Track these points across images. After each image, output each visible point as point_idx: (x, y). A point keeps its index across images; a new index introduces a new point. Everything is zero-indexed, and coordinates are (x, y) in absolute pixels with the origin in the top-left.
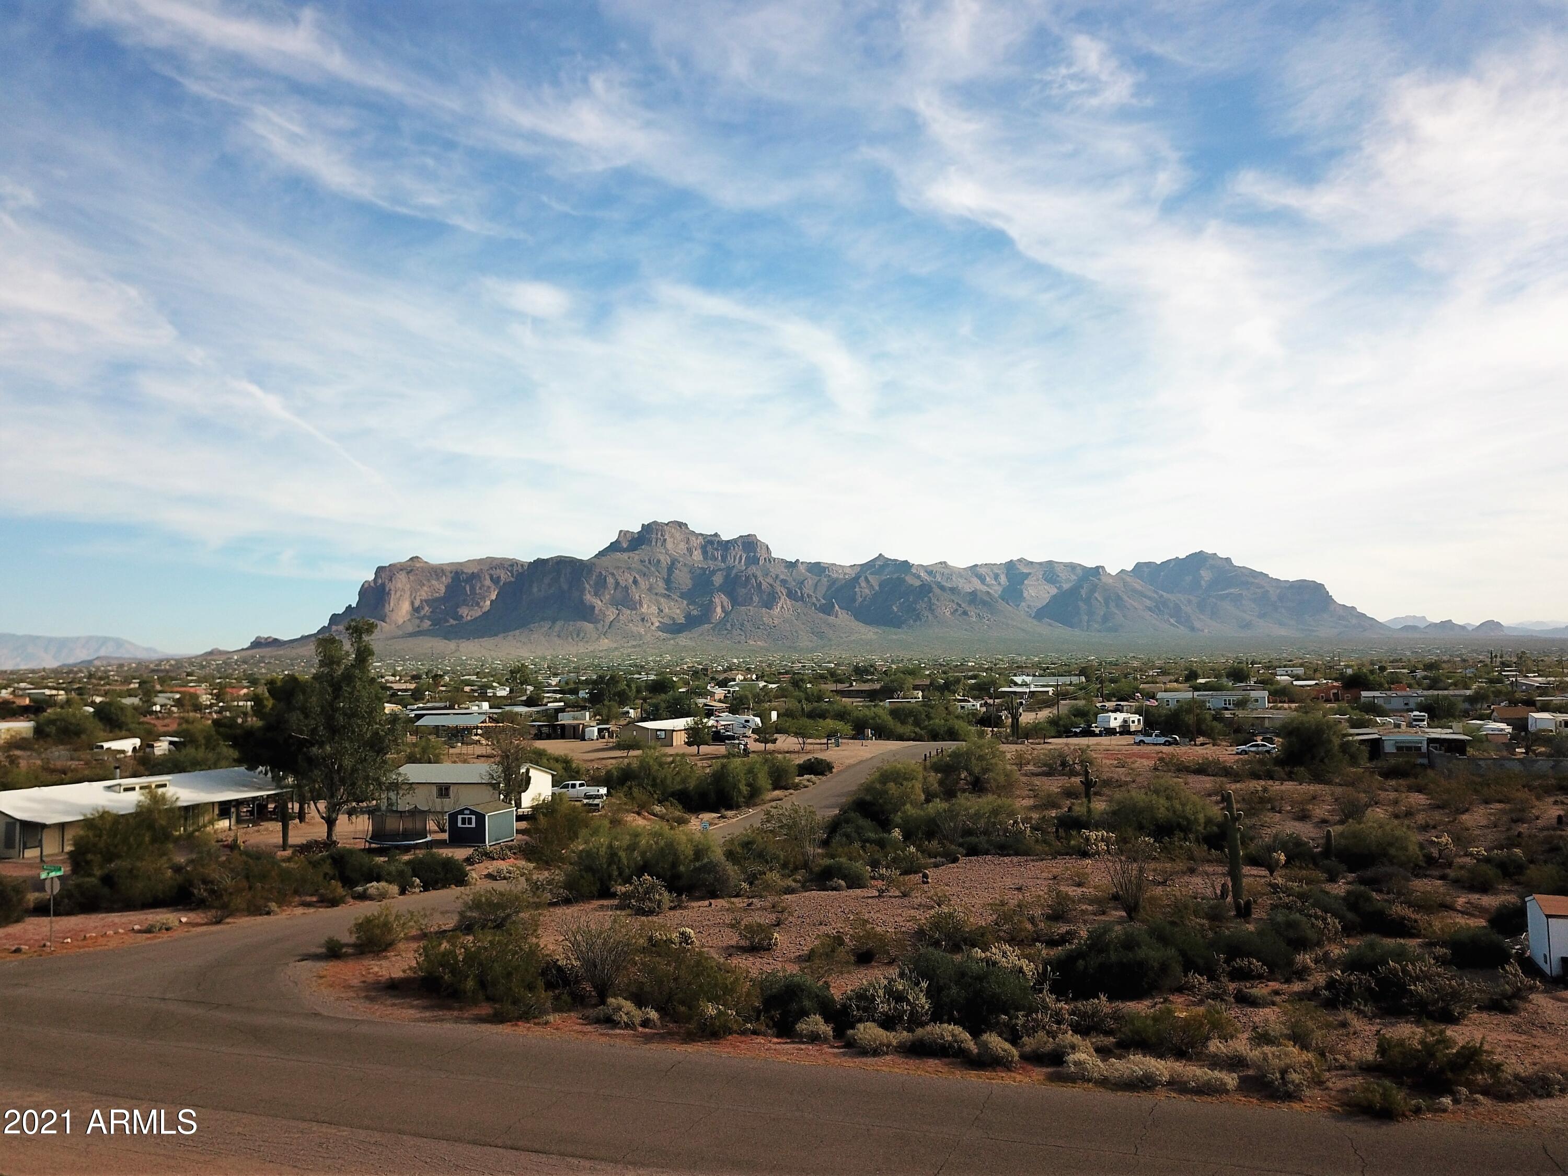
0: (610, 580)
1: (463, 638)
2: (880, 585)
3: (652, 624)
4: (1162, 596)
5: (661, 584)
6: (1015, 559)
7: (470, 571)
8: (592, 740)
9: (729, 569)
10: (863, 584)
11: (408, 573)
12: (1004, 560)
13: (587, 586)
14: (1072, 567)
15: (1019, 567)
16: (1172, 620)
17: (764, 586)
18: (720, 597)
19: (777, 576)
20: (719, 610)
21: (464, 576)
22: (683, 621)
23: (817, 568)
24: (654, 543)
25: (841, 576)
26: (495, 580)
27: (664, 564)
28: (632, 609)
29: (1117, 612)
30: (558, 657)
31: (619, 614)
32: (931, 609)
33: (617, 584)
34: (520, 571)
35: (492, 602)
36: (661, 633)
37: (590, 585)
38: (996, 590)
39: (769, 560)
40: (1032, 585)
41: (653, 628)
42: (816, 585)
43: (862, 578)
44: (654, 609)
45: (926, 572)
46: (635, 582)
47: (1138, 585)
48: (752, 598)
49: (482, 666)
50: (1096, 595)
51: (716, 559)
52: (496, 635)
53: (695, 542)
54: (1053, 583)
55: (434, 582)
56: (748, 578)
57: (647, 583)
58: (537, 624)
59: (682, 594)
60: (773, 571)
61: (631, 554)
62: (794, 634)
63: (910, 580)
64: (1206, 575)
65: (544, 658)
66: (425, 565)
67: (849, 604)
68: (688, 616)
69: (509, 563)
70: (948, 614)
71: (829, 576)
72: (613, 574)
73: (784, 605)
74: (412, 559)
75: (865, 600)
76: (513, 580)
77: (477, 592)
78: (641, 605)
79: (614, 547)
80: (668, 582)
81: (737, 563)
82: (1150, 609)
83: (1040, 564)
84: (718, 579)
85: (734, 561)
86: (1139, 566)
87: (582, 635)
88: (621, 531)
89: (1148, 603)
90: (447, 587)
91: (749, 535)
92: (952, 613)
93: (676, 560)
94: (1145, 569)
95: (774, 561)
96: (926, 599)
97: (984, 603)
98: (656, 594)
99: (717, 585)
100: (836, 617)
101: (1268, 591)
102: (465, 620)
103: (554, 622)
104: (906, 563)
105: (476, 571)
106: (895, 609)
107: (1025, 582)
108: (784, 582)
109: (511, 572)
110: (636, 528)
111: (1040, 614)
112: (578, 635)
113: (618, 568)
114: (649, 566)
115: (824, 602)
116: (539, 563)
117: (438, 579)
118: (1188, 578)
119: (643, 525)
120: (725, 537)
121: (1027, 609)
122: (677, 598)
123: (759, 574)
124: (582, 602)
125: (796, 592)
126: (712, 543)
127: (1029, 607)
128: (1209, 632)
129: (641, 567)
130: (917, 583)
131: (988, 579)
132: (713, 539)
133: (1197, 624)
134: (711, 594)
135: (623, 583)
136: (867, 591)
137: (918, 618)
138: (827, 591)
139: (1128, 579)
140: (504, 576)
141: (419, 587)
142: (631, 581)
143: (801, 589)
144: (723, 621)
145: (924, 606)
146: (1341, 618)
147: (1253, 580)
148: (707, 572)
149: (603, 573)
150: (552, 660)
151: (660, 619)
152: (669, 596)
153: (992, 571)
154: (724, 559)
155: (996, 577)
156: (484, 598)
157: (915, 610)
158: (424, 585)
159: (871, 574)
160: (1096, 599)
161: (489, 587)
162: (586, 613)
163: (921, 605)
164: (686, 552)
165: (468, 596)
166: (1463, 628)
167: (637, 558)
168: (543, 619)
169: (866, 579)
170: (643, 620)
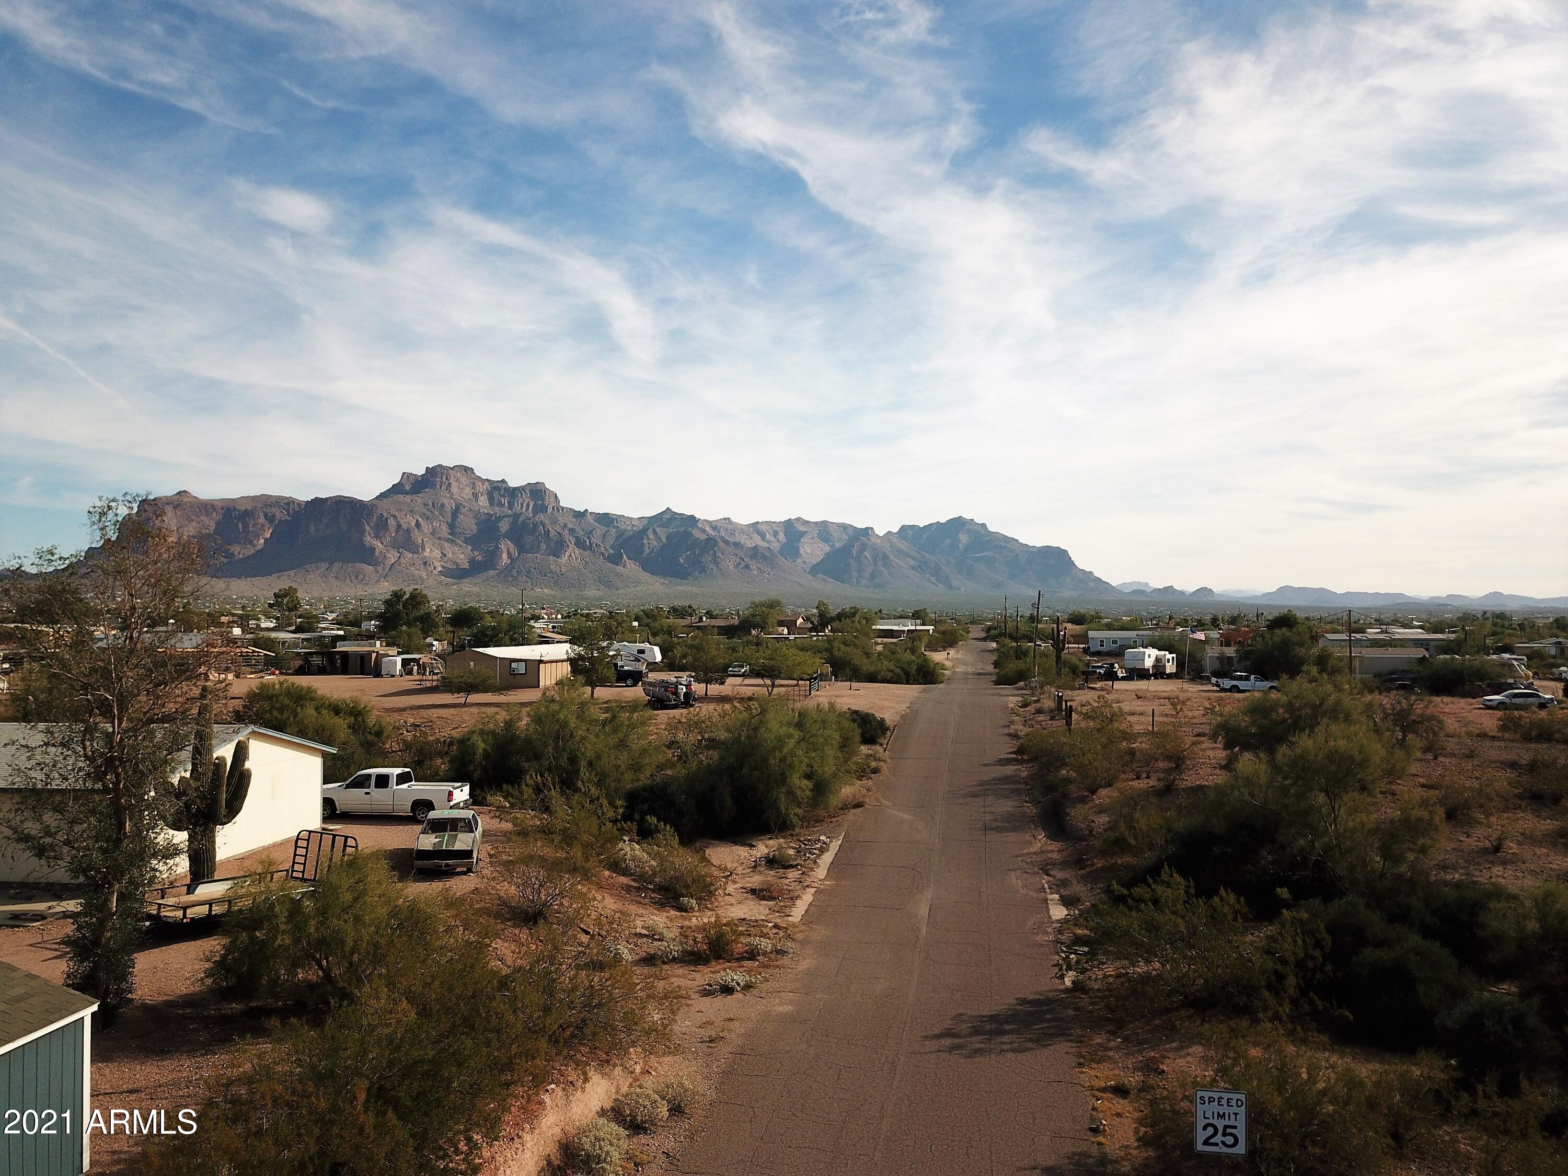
0: (392, 522)
1: (234, 577)
2: (667, 538)
3: (435, 568)
4: (924, 556)
5: (445, 528)
6: (793, 518)
7: (243, 508)
8: (393, 676)
9: (516, 516)
10: (651, 536)
11: (175, 508)
12: (783, 519)
13: (368, 528)
14: (844, 527)
15: (796, 525)
16: (932, 579)
17: (552, 534)
18: (506, 544)
19: (565, 525)
20: (505, 556)
21: (237, 512)
22: (467, 566)
23: (606, 519)
24: (438, 487)
25: (630, 528)
26: (270, 518)
27: (448, 508)
28: (414, 553)
29: (884, 570)
30: (334, 598)
31: (400, 557)
32: (715, 562)
33: (399, 526)
34: (297, 509)
35: (266, 540)
36: (443, 578)
37: (371, 527)
38: (776, 546)
39: (557, 508)
40: (809, 543)
41: (435, 572)
42: (605, 535)
43: (651, 530)
44: (437, 553)
45: (711, 527)
46: (418, 525)
47: (903, 545)
48: (539, 546)
49: (254, 605)
50: (866, 553)
51: (503, 505)
52: (270, 575)
53: (482, 488)
54: (826, 542)
55: (203, 518)
56: (535, 526)
57: (430, 526)
58: (313, 565)
59: (466, 538)
60: (562, 520)
61: (414, 497)
62: (582, 582)
63: (696, 533)
64: (963, 538)
65: (321, 600)
66: (194, 500)
67: (636, 556)
68: (472, 561)
69: (286, 501)
70: (731, 567)
71: (618, 527)
72: (395, 516)
73: (572, 555)
74: (179, 493)
75: (652, 551)
76: (289, 518)
77: (251, 530)
78: (423, 549)
79: (396, 489)
80: (452, 526)
81: (524, 510)
82: (913, 568)
83: (816, 523)
84: (504, 526)
85: (521, 509)
86: (904, 528)
87: (360, 577)
88: (404, 473)
89: (912, 562)
90: (217, 524)
91: (537, 483)
92: (735, 567)
93: (461, 504)
94: (910, 532)
95: (562, 510)
96: (711, 552)
97: (765, 558)
98: (440, 538)
99: (504, 531)
100: (624, 567)
101: (1018, 555)
102: (236, 558)
103: (331, 564)
104: (692, 517)
105: (249, 508)
106: (682, 561)
107: (802, 540)
108: (572, 531)
109: (288, 511)
110: (421, 471)
111: (815, 570)
112: (357, 577)
113: (400, 510)
114: (433, 509)
115: (612, 552)
116: (317, 501)
117: (208, 515)
118: (948, 541)
119: (427, 468)
120: (512, 484)
121: (802, 565)
122: (461, 543)
123: (547, 521)
124: (361, 543)
125: (585, 541)
126: (498, 489)
127: (804, 563)
128: (965, 591)
129: (424, 510)
130: (703, 537)
131: (768, 536)
132: (499, 485)
133: (955, 584)
134: (498, 539)
135: (405, 527)
136: (655, 543)
137: (703, 570)
138: (615, 541)
139: (894, 540)
140: (280, 515)
141: (187, 522)
142: (413, 524)
143: (589, 538)
144: (510, 568)
145: (709, 559)
146: (1080, 581)
147: (1006, 545)
148: (493, 518)
149: (385, 514)
150: (328, 601)
151: (443, 564)
152: (452, 541)
153: (772, 528)
154: (511, 506)
155: (776, 534)
156: (257, 537)
157: (700, 562)
158: (192, 520)
159: (659, 526)
160: (866, 557)
161: (263, 525)
162: (367, 555)
163: (707, 558)
164: (471, 497)
165: (240, 533)
166: (1182, 593)
167: (420, 500)
168: (321, 560)
169: (655, 532)
170: (425, 564)
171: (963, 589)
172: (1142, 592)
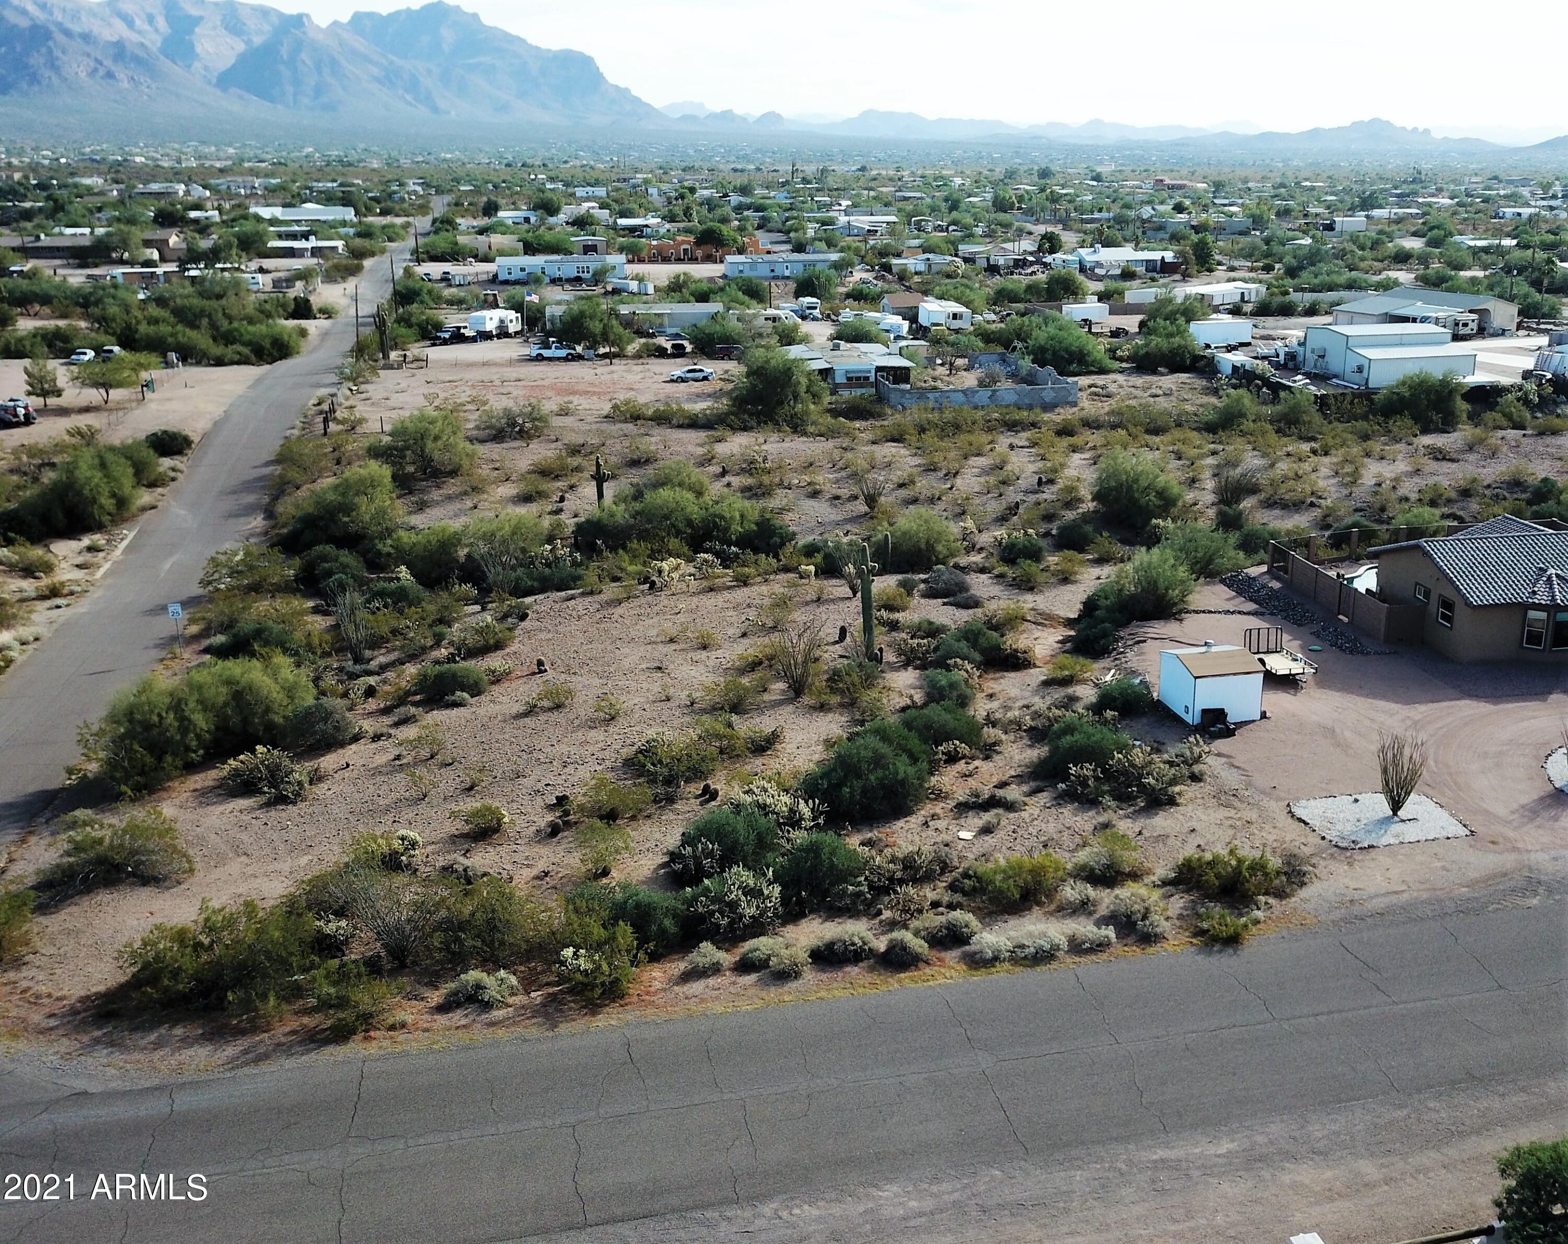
4: (392, 62)
14: (264, 12)
15: (183, 5)
32: (54, 65)
38: (154, 41)
40: (207, 35)
47: (359, 44)
50: (303, 56)
54: (238, 35)
64: (448, 34)
70: (83, 75)
92: (88, 74)
94: (367, 22)
97: (138, 60)
101: (526, 63)
107: (196, 30)
121: (203, 72)
127: (206, 69)
131: (138, 22)
139: (345, 35)
146: (613, 101)
153: (143, 9)
155: (151, 20)
160: (304, 62)
166: (744, 119)
171: (453, 113)
172: (692, 118)
